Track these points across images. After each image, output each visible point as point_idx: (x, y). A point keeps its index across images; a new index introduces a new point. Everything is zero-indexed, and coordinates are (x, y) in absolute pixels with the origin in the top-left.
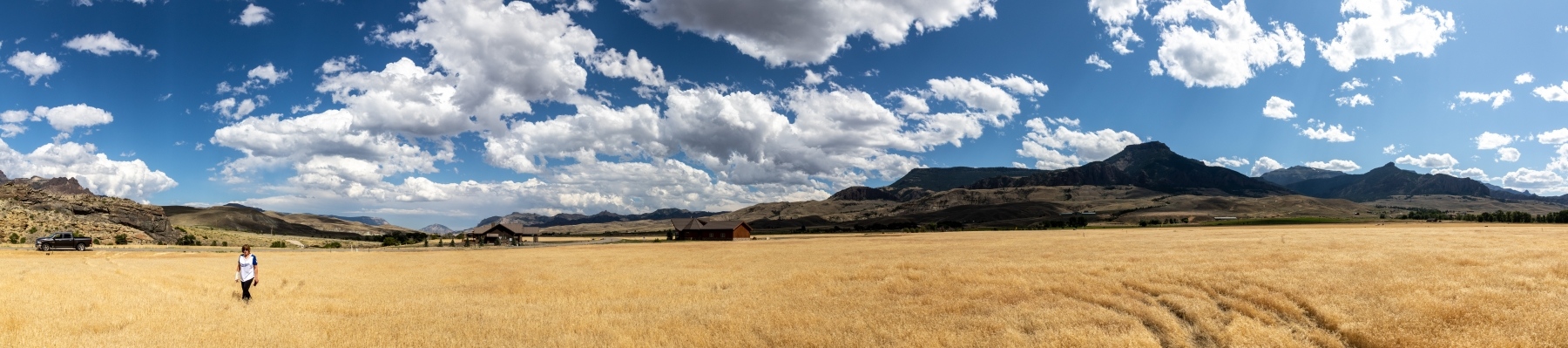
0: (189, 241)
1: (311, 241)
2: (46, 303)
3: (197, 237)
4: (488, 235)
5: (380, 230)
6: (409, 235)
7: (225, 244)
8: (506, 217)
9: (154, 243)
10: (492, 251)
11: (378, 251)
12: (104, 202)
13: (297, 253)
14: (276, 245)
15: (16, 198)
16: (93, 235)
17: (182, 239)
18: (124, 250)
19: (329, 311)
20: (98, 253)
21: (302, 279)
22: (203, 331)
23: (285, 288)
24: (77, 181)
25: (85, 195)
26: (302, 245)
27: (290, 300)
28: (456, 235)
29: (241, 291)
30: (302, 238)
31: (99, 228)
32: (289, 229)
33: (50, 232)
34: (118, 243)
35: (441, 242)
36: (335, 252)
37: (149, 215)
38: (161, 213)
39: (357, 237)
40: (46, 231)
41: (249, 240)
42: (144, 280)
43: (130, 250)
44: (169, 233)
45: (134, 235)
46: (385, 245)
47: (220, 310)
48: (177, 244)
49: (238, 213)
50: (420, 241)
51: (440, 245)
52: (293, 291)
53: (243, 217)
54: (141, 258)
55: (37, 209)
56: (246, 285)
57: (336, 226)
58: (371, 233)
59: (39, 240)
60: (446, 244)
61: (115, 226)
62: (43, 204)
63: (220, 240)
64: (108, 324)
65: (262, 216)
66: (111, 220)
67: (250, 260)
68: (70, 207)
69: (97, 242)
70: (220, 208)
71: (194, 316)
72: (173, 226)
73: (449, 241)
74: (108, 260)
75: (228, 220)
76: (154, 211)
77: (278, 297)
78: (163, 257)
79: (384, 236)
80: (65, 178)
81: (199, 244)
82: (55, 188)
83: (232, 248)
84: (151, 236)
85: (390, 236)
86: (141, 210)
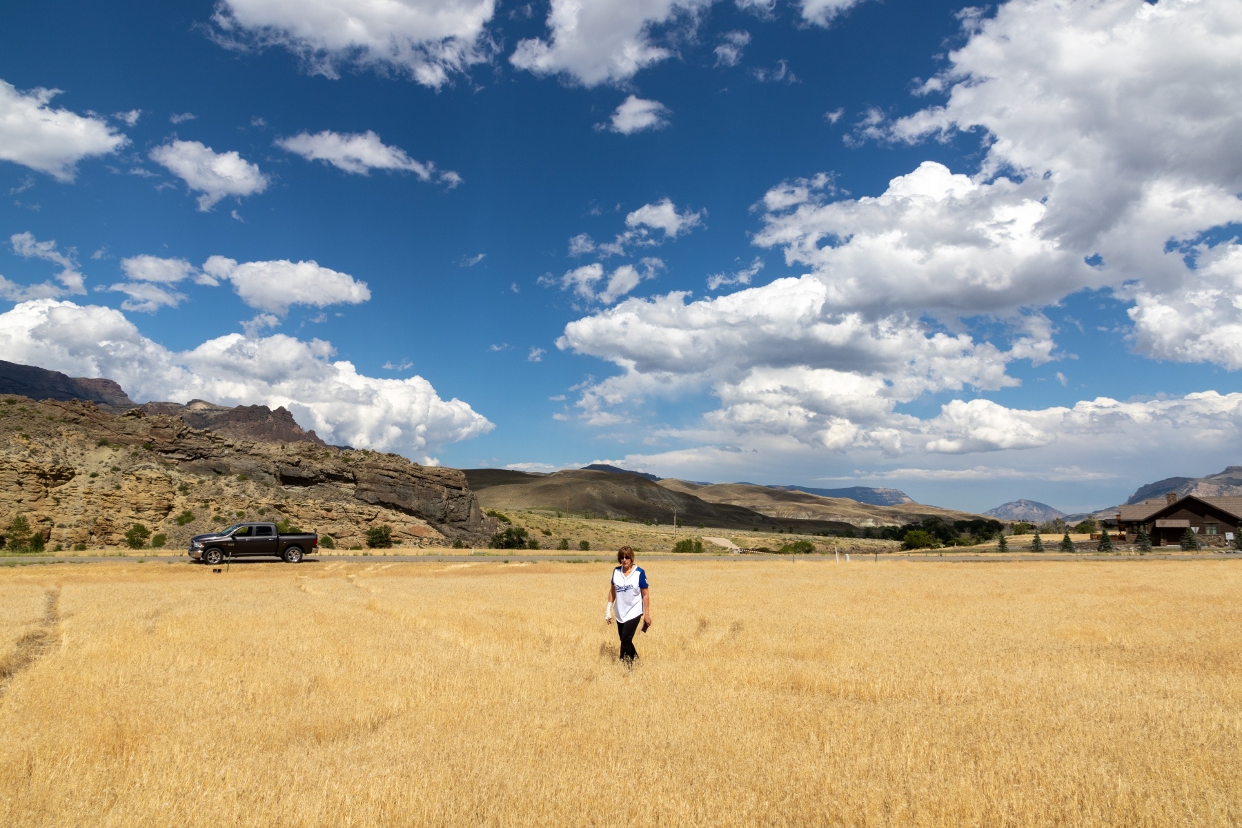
0: (514, 540)
1: (753, 539)
2: (208, 682)
3: (531, 532)
4: (1159, 523)
5: (894, 515)
6: (961, 526)
7: (585, 546)
8: (1208, 479)
9: (446, 545)
10: (1178, 565)
11: (896, 559)
12: (346, 461)
13: (726, 564)
14: (684, 547)
15: (149, 446)
16: (320, 529)
17: (501, 536)
18: (384, 559)
19: (797, 687)
20: (330, 567)
21: (738, 618)
22: (542, 727)
23: (704, 636)
24: (289, 414)
25: (306, 445)
26: (735, 547)
27: (715, 662)
28: (1073, 524)
29: (617, 643)
30: (735, 533)
31: (334, 514)
32: (709, 515)
33: (224, 521)
34: (372, 545)
35: (1037, 541)
36: (802, 563)
37: (438, 488)
38: (460, 484)
39: (847, 531)
40: (217, 519)
41: (632, 536)
42: (424, 622)
43: (396, 559)
44: (476, 525)
45: (406, 529)
46: (908, 546)
47: (578, 682)
48: (490, 546)
49: (609, 483)
50: (987, 538)
51: (1037, 547)
52: (721, 643)
53: (619, 491)
54: (420, 575)
55: (197, 471)
56: (627, 630)
57: (801, 508)
58: (876, 521)
59: (197, 539)
60: (1051, 546)
61: (367, 509)
62: (212, 462)
63: (574, 537)
64: (347, 720)
65: (655, 489)
66: (359, 497)
67: (633, 578)
68: (272, 469)
69: (328, 544)
70: (574, 473)
71: (524, 695)
72: (485, 510)
73: (1059, 538)
74: (351, 580)
75: (590, 497)
76: (443, 479)
77: (690, 655)
78: (464, 573)
79: (905, 529)
80: (265, 408)
81: (534, 545)
82: (241, 427)
83: (599, 553)
84: (440, 531)
85: (918, 528)
86: (421, 476)
